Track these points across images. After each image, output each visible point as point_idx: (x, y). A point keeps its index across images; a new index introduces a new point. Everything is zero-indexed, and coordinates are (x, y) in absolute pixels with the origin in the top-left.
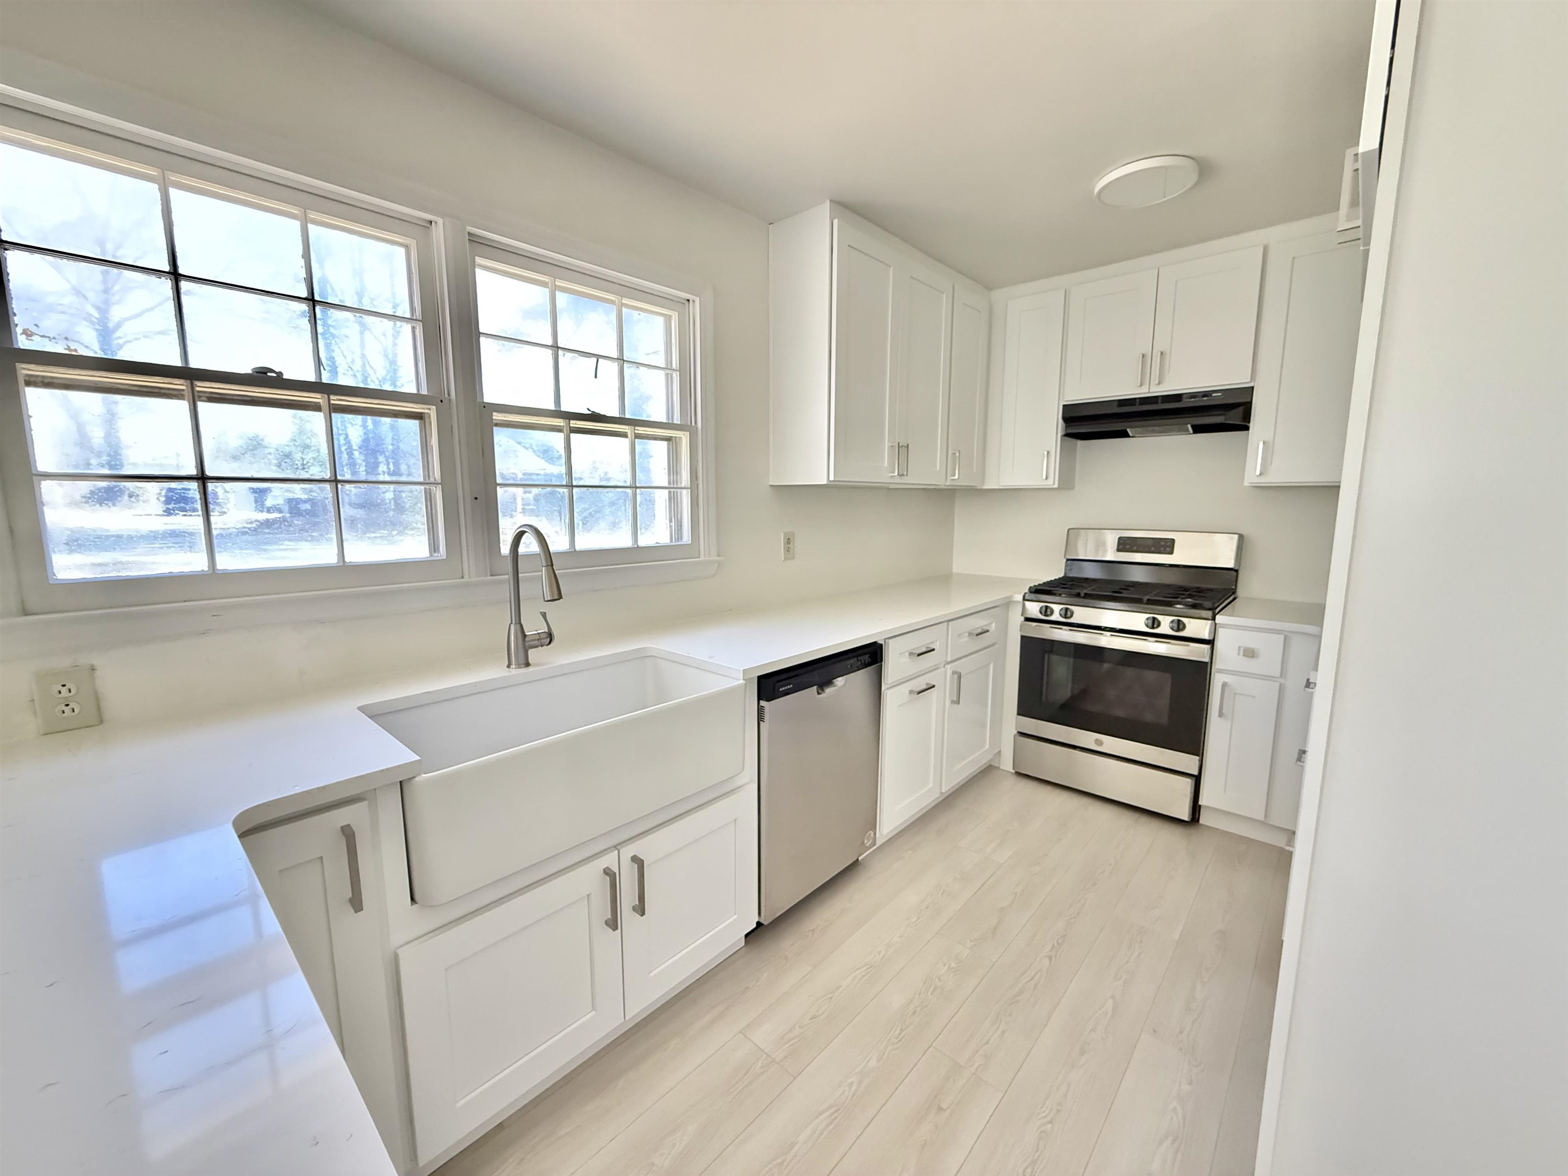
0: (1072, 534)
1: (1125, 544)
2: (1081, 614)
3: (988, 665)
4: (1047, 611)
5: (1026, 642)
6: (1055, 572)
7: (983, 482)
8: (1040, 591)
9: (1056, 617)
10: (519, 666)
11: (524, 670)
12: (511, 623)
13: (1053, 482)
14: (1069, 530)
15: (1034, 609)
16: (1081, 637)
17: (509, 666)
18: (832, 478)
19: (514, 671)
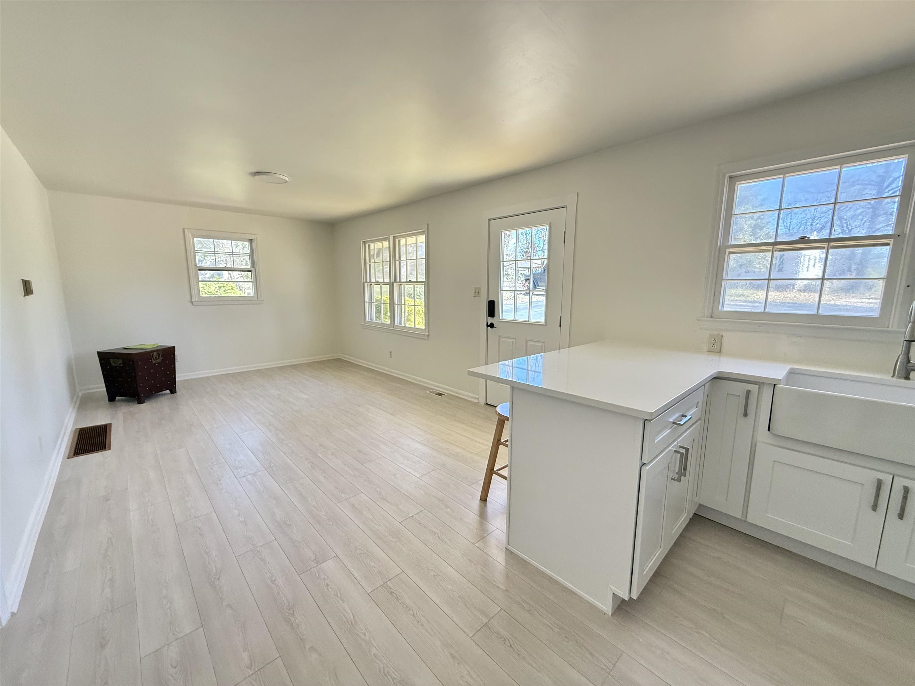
10: (900, 377)
11: (904, 381)
12: (901, 354)
17: (893, 377)
19: (896, 379)
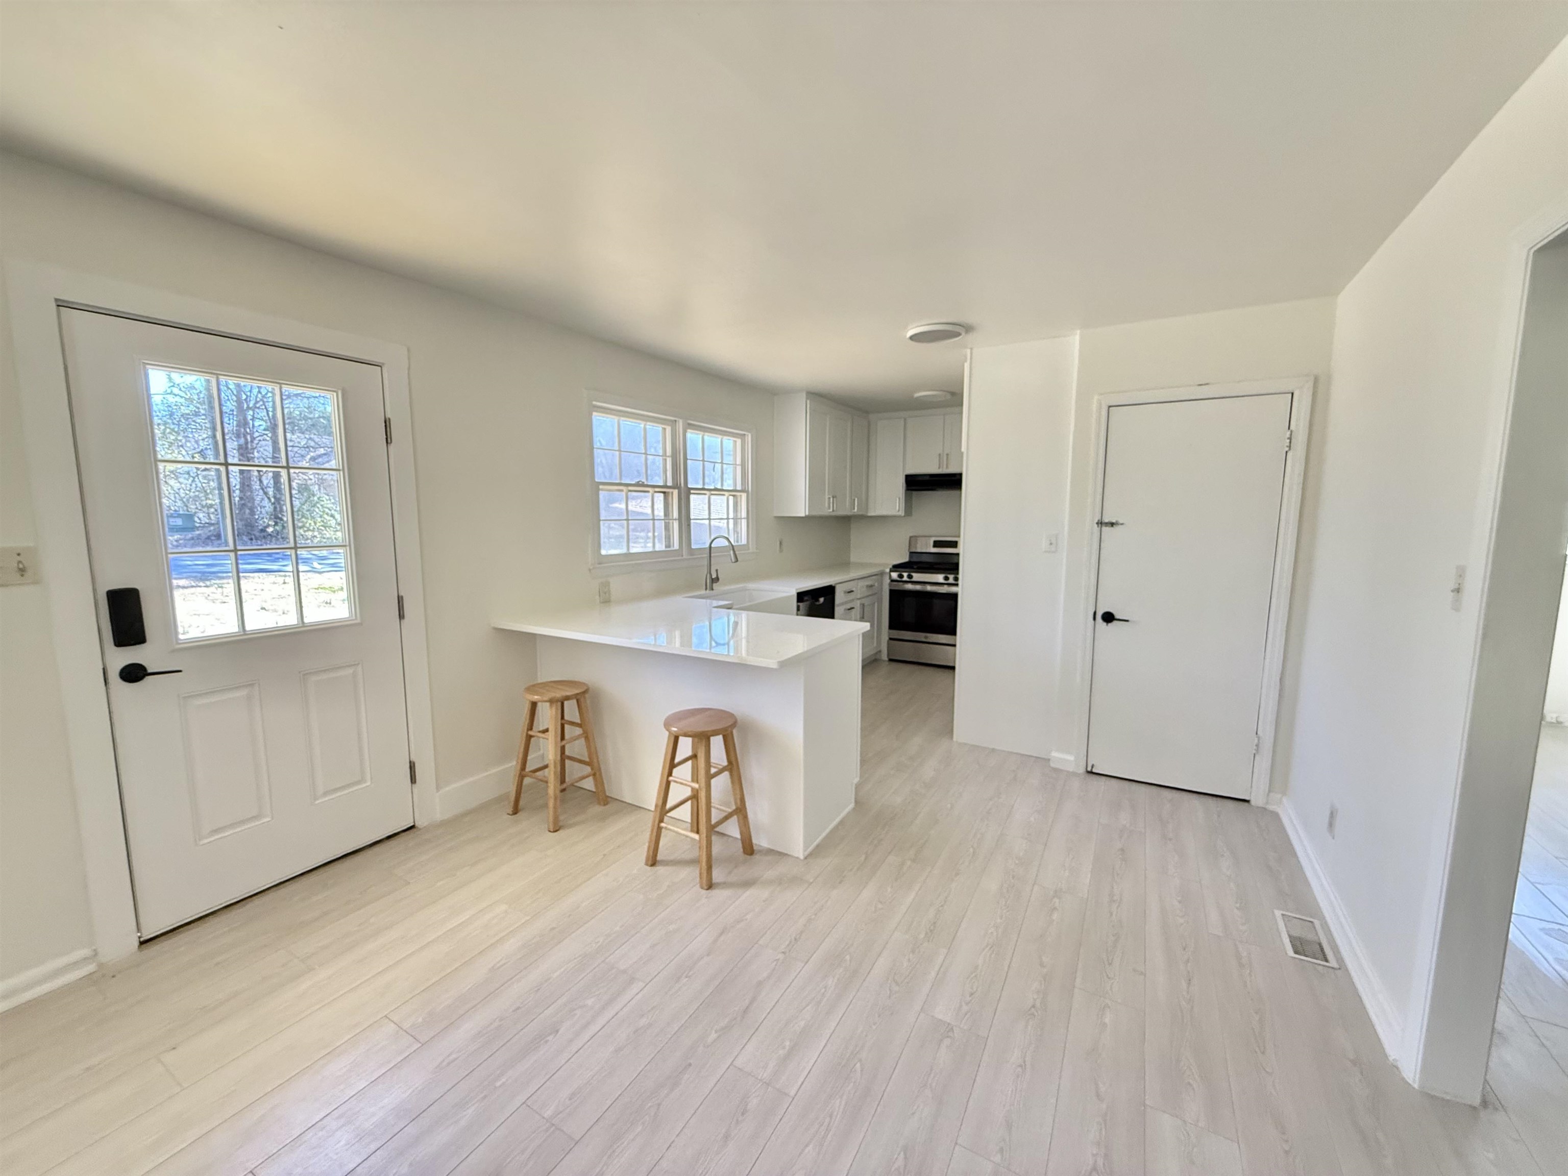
0: (912, 540)
1: (937, 544)
2: (917, 577)
3: (874, 603)
4: (901, 576)
5: (893, 593)
6: (905, 559)
7: (867, 512)
8: (896, 568)
9: (905, 578)
11: (711, 591)
12: (708, 573)
13: (902, 513)
14: (911, 537)
15: (895, 575)
16: (918, 587)
17: (706, 590)
18: (807, 514)
19: (708, 591)
